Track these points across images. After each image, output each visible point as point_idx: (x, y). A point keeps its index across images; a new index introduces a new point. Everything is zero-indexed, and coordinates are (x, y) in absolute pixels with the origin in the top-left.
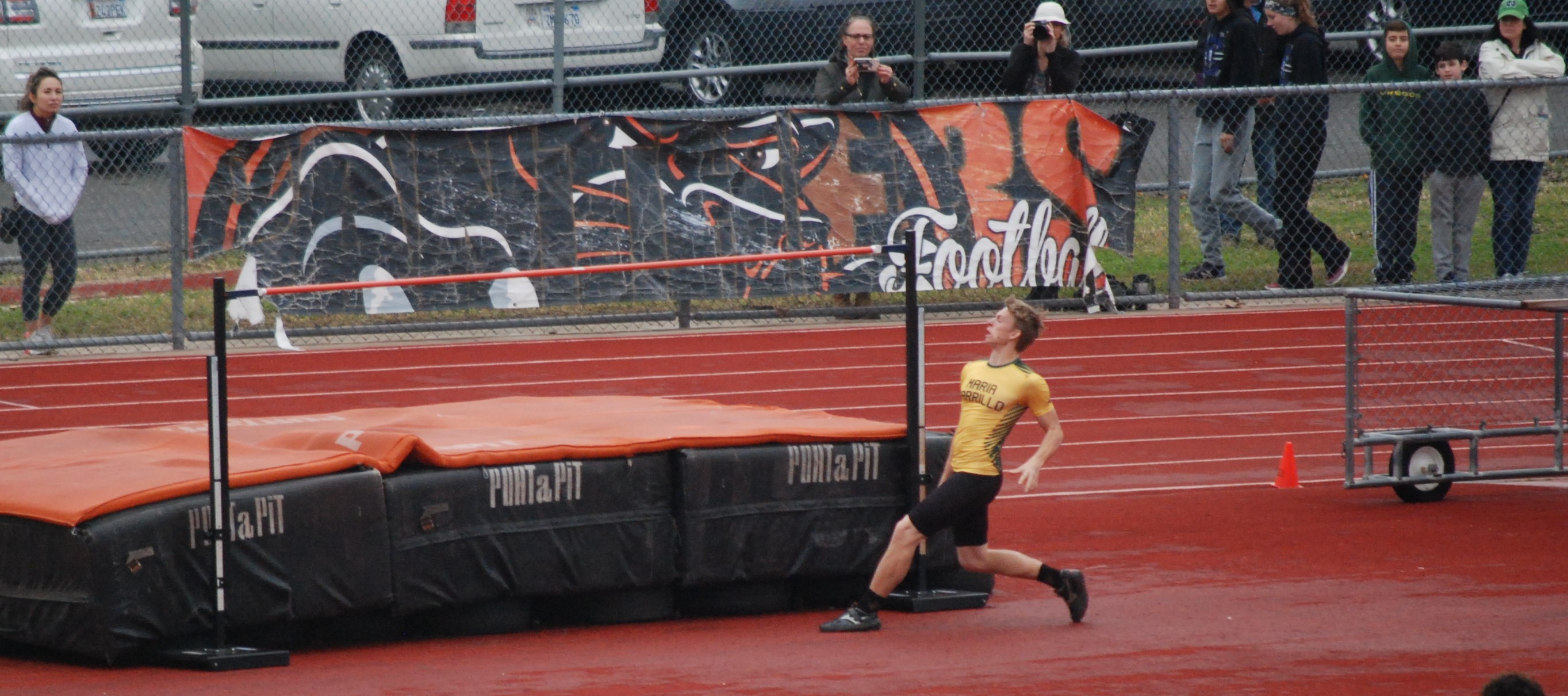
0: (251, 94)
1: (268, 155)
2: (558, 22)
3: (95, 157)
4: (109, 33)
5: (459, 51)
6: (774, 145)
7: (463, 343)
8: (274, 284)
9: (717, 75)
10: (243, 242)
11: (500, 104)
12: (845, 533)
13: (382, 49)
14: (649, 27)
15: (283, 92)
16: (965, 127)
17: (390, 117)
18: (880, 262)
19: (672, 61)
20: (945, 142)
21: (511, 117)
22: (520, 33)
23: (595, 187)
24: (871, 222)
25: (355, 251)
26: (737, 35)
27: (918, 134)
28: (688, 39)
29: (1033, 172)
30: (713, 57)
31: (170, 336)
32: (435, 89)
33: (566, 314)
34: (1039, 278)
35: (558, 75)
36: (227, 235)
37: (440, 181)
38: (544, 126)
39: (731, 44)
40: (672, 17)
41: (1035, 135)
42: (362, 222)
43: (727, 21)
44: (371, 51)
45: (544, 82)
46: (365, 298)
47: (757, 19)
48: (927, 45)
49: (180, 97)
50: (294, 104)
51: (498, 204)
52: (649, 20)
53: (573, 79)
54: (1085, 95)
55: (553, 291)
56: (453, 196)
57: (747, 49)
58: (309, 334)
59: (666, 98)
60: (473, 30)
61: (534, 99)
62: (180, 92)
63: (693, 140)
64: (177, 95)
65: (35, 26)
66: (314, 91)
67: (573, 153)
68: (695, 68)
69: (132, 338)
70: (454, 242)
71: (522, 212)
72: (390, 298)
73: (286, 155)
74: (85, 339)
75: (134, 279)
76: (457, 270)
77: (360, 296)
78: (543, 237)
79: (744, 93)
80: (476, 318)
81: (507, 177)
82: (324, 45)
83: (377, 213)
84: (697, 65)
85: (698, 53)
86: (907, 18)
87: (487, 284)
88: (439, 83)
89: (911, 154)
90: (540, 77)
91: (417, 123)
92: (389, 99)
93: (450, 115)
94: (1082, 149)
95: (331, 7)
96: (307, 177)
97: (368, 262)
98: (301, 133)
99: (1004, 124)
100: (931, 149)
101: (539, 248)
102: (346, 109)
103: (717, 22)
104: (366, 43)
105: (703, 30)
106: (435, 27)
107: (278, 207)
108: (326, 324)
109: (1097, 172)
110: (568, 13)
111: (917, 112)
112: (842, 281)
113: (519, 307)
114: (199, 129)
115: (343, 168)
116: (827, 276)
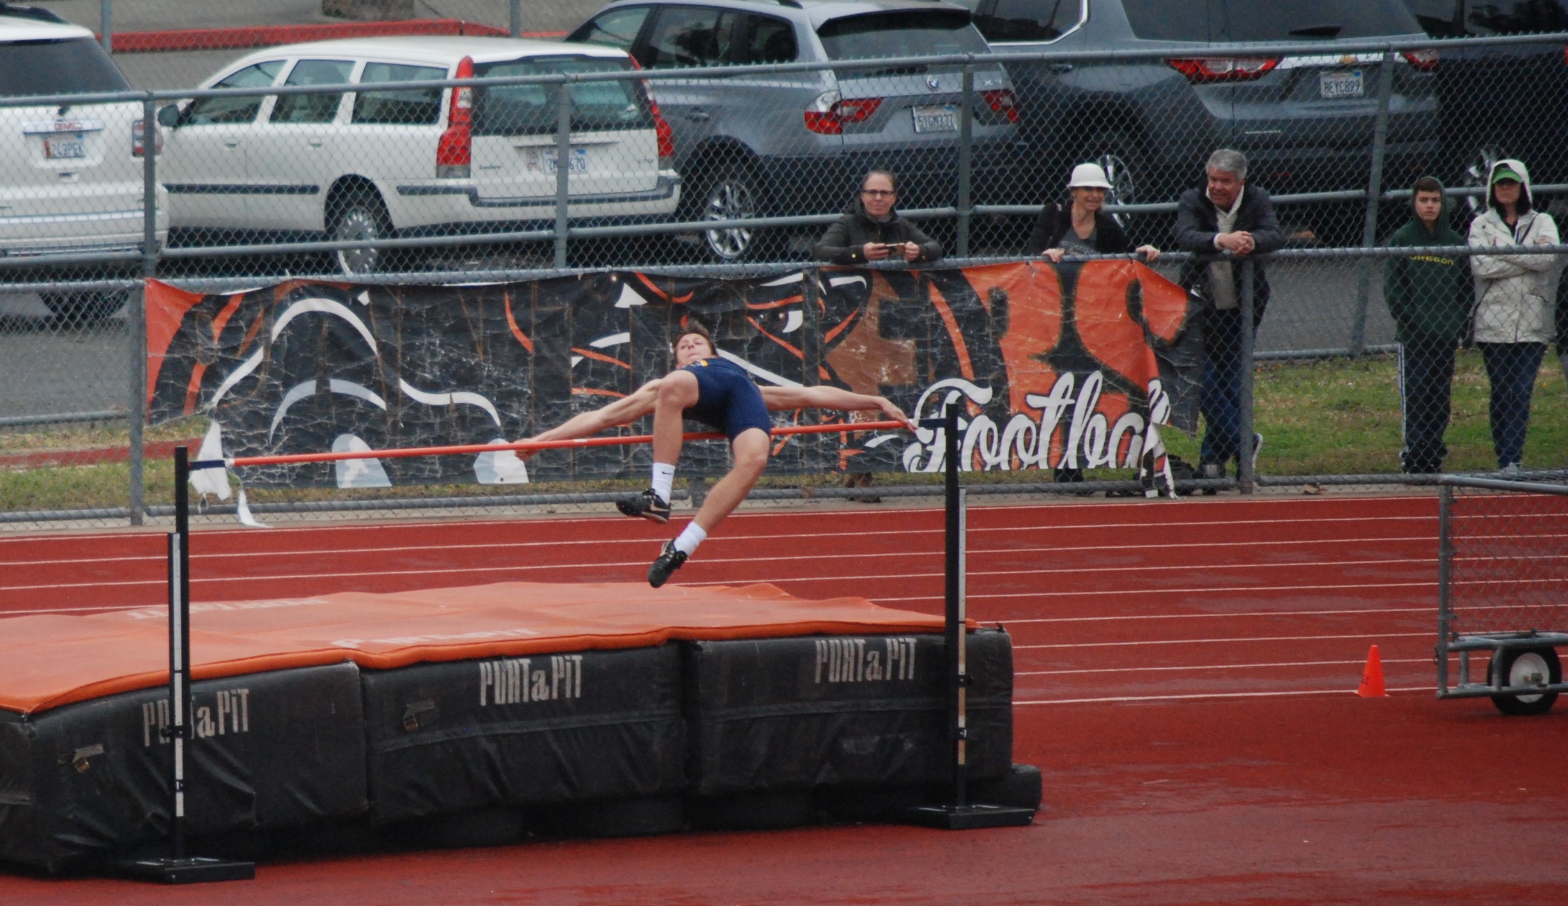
0: (221, 243)
1: (238, 311)
2: (562, 167)
3: (47, 311)
4: (66, 175)
5: (451, 198)
6: (797, 306)
7: (452, 523)
8: (239, 455)
9: (738, 227)
10: (207, 407)
11: (495, 257)
12: (877, 738)
13: (366, 195)
14: (663, 173)
15: (257, 242)
16: (1014, 287)
17: (374, 270)
18: (905, 439)
19: (688, 212)
20: (988, 305)
21: (508, 272)
22: (519, 179)
23: (597, 350)
24: (898, 394)
25: (330, 418)
26: (761, 184)
27: (958, 295)
28: (705, 187)
29: (1083, 340)
30: (733, 207)
31: (128, 510)
32: (424, 240)
33: (566, 491)
35: (561, 226)
36: (189, 400)
37: (426, 341)
38: (544, 283)
39: (754, 193)
40: (689, 163)
41: (1091, 299)
43: (750, 168)
44: (354, 197)
45: (545, 233)
46: (338, 470)
47: (783, 166)
48: (972, 196)
49: (142, 247)
50: (268, 255)
51: (489, 369)
52: (664, 166)
53: (577, 231)
55: (544, 465)
56: (439, 359)
57: (771, 200)
58: (279, 510)
59: (680, 252)
60: (468, 176)
61: (534, 252)
62: (142, 240)
63: (709, 300)
64: (139, 244)
66: (291, 240)
67: (576, 314)
68: (713, 219)
69: (85, 512)
70: (438, 410)
71: (514, 377)
72: (366, 471)
73: (258, 311)
74: (34, 513)
75: (88, 447)
76: (441, 441)
77: (333, 468)
78: (536, 405)
79: (768, 248)
80: (465, 494)
81: (500, 338)
82: (303, 190)
83: (352, 376)
84: (715, 216)
85: (717, 203)
86: (951, 166)
87: (472, 457)
88: (429, 234)
89: (948, 317)
90: (541, 228)
91: (404, 277)
92: (373, 250)
93: (440, 269)
94: (1145, 314)
95: (311, 148)
96: (280, 336)
97: (343, 430)
98: (275, 286)
99: (1055, 287)
100: (971, 312)
101: (529, 417)
102: (326, 261)
103: (739, 168)
104: (349, 188)
105: (722, 178)
106: (425, 171)
107: (245, 369)
108: (299, 500)
109: (1161, 341)
110: (573, 156)
111: (960, 271)
112: (862, 459)
113: (506, 482)
114: (163, 281)
115: (319, 327)
116: (846, 453)
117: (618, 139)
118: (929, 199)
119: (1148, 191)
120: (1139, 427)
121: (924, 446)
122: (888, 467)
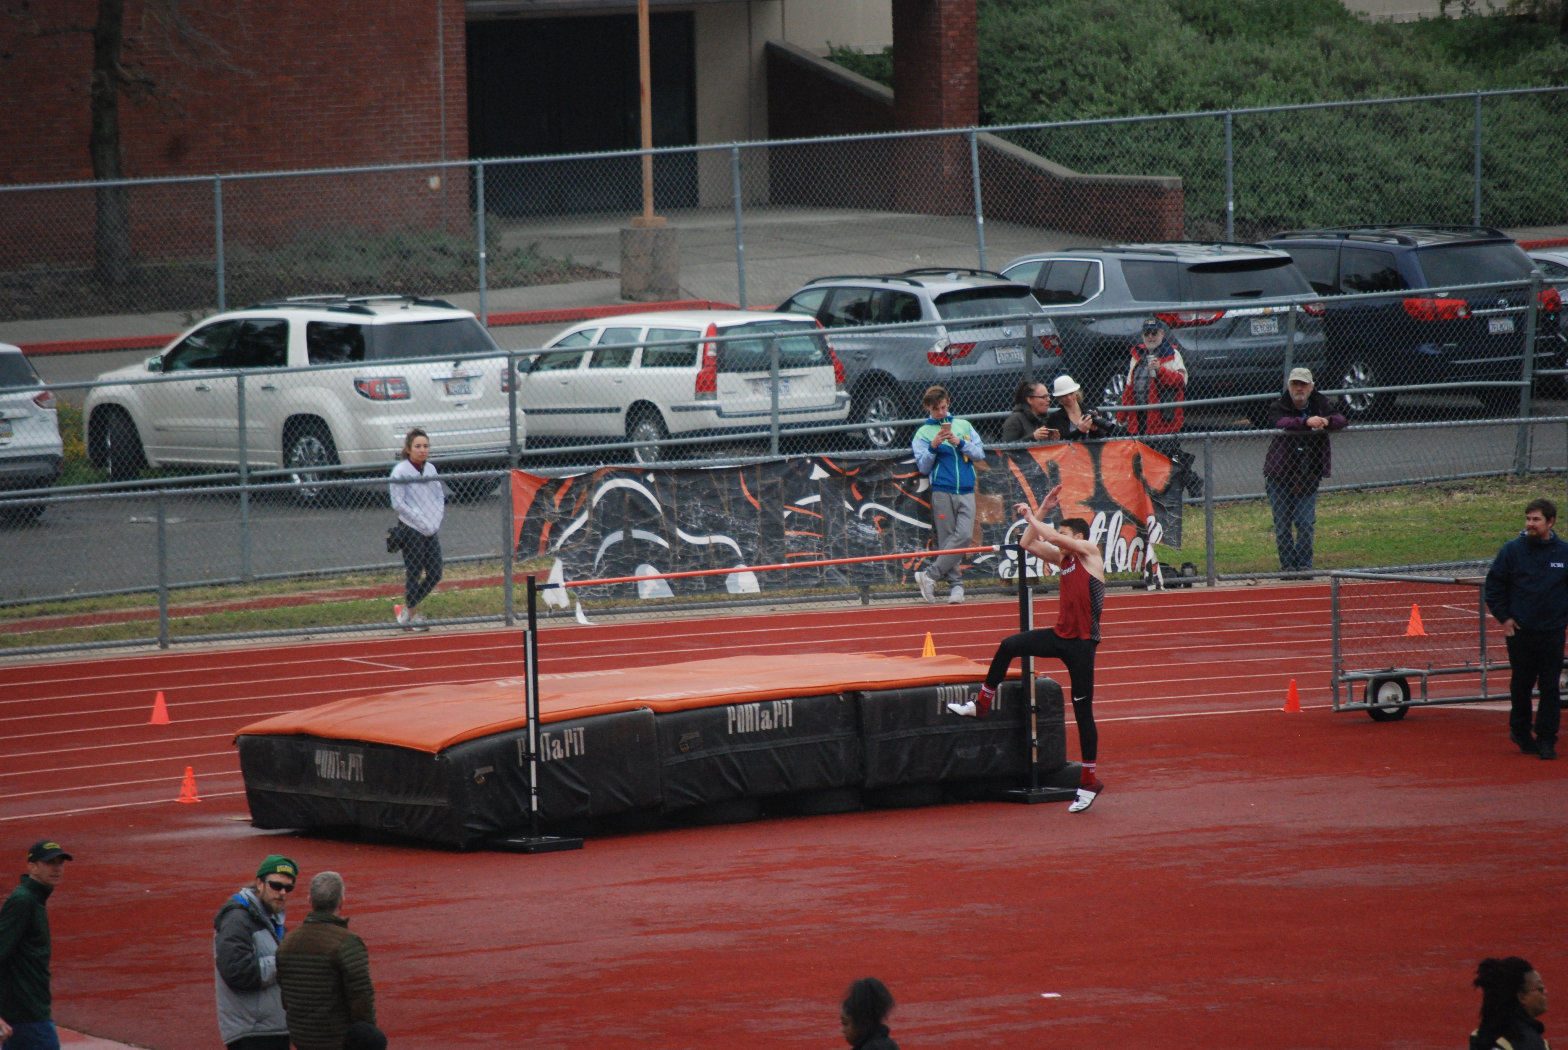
0: (559, 446)
1: (571, 488)
2: (774, 392)
3: (450, 492)
4: (460, 405)
5: (705, 413)
7: (710, 618)
8: (575, 579)
9: (887, 426)
10: (553, 549)
11: (733, 449)
12: (979, 748)
13: (651, 412)
14: (839, 393)
15: (582, 444)
16: (1061, 460)
17: (657, 460)
18: (1000, 557)
19: (855, 418)
20: (1046, 471)
21: (742, 459)
22: (747, 400)
23: (800, 507)
24: (993, 529)
25: (632, 554)
26: (901, 398)
27: (1028, 465)
28: (866, 401)
29: (1109, 491)
30: (884, 414)
31: (505, 616)
32: (688, 440)
33: (782, 596)
34: (1114, 567)
35: (775, 429)
36: (542, 546)
37: (692, 504)
38: (765, 465)
39: (896, 405)
40: (855, 387)
41: (1111, 465)
42: (638, 534)
43: (893, 389)
44: (643, 414)
45: (765, 433)
46: (640, 587)
47: (914, 387)
49: (509, 449)
50: (589, 453)
51: (732, 520)
52: (839, 389)
53: (786, 431)
55: (770, 580)
56: (701, 515)
57: (907, 408)
58: (601, 613)
59: (851, 443)
60: (715, 397)
61: (758, 446)
62: (509, 445)
63: (869, 473)
64: (507, 447)
65: (407, 401)
66: (603, 442)
67: (785, 484)
68: (871, 421)
69: (477, 618)
70: (702, 547)
71: (748, 525)
72: (657, 587)
73: (583, 488)
74: (444, 620)
75: (477, 577)
76: (704, 566)
77: (636, 586)
78: (763, 542)
80: (719, 600)
81: (738, 500)
82: (610, 410)
83: (646, 527)
84: (873, 420)
85: (874, 411)
87: (723, 577)
88: (691, 436)
89: (1022, 480)
90: (762, 430)
91: (676, 464)
92: (656, 447)
93: (699, 458)
94: (1144, 474)
95: (614, 384)
96: (598, 503)
97: (643, 562)
98: (594, 472)
99: (1088, 458)
100: (1036, 475)
101: (760, 551)
103: (887, 389)
104: (640, 408)
105: (876, 395)
106: (688, 396)
107: (577, 525)
108: (614, 606)
109: (1155, 491)
110: (781, 385)
112: (972, 571)
113: (747, 591)
114: (523, 471)
115: (623, 496)
117: (809, 373)
120: (1143, 546)
122: (990, 576)
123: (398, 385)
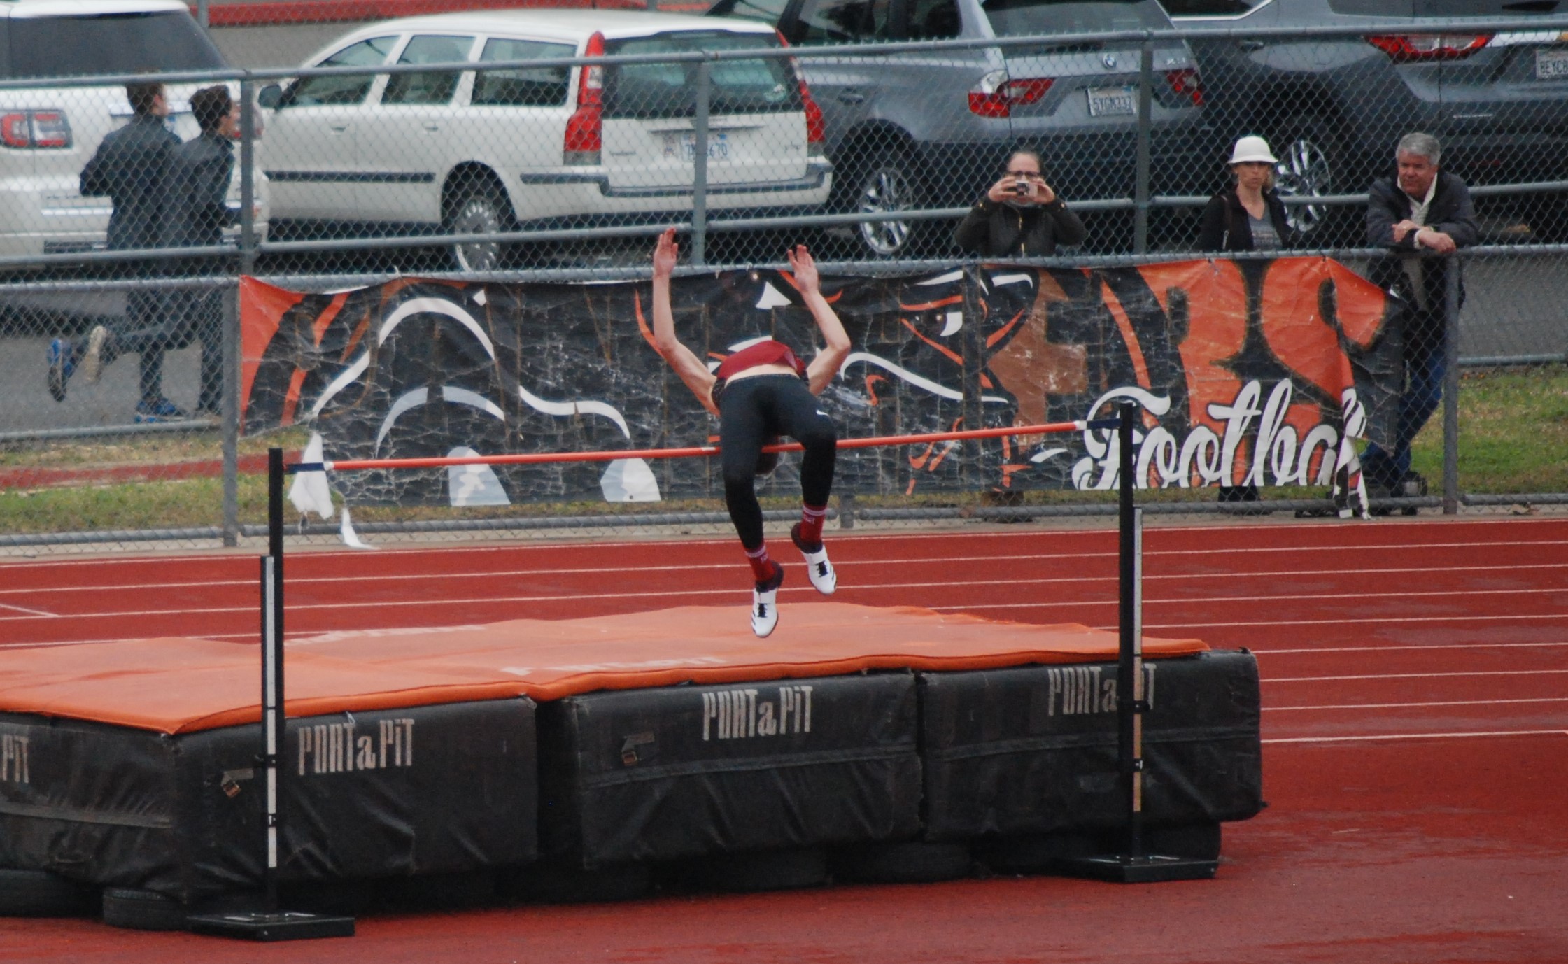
1: (342, 312)
2: (700, 155)
5: (579, 187)
6: (956, 307)
9: (896, 220)
10: (308, 417)
11: (626, 252)
13: (486, 184)
14: (812, 160)
15: (364, 235)
16: (1193, 288)
17: (494, 267)
18: (1075, 453)
19: (839, 203)
20: (1166, 306)
21: (639, 269)
22: (653, 167)
24: (1067, 403)
25: (442, 430)
26: (919, 172)
27: (1135, 296)
28: (858, 176)
29: (1271, 345)
30: (890, 198)
31: (221, 530)
32: (549, 234)
33: (703, 510)
34: (1270, 478)
35: (699, 219)
36: (287, 408)
37: (547, 345)
39: (912, 182)
40: (840, 149)
41: (1279, 300)
43: (907, 155)
44: (473, 186)
45: (683, 226)
46: (451, 486)
47: (943, 153)
48: (1151, 186)
49: (238, 240)
50: (376, 251)
51: (616, 375)
52: (813, 152)
53: (717, 223)
54: (1344, 252)
55: (679, 481)
56: (562, 364)
57: (930, 190)
58: (389, 530)
59: (830, 248)
60: (597, 162)
62: (239, 232)
63: (859, 300)
64: (236, 237)
65: (65, 152)
67: (712, 314)
68: (867, 211)
69: (174, 533)
70: (562, 420)
71: (645, 385)
72: (481, 483)
73: (364, 312)
75: (178, 460)
76: (563, 448)
77: (446, 484)
78: (669, 415)
79: (926, 243)
80: (591, 514)
81: (630, 341)
82: (415, 178)
83: (468, 383)
84: (870, 208)
85: (872, 194)
86: (1128, 153)
87: (599, 467)
88: (554, 226)
89: (1122, 319)
90: (677, 220)
91: (526, 274)
92: (493, 245)
93: (566, 265)
94: (1338, 317)
95: (424, 132)
96: (388, 339)
97: (456, 441)
98: (383, 285)
99: (1239, 285)
100: (1147, 315)
101: (663, 428)
102: (442, 257)
103: (895, 155)
104: (466, 176)
105: (877, 166)
106: (551, 158)
107: (350, 375)
108: (410, 519)
109: (1356, 346)
110: (712, 142)
111: (1135, 269)
112: (1027, 476)
113: (636, 499)
114: (260, 278)
115: (431, 328)
116: (1010, 469)
117: (762, 123)
118: (1104, 189)
119: (1345, 181)
120: (1332, 441)
121: (1095, 461)
122: (1057, 485)
123: (50, 124)
